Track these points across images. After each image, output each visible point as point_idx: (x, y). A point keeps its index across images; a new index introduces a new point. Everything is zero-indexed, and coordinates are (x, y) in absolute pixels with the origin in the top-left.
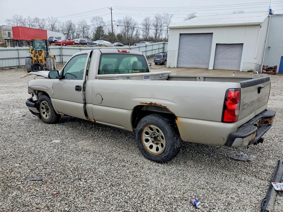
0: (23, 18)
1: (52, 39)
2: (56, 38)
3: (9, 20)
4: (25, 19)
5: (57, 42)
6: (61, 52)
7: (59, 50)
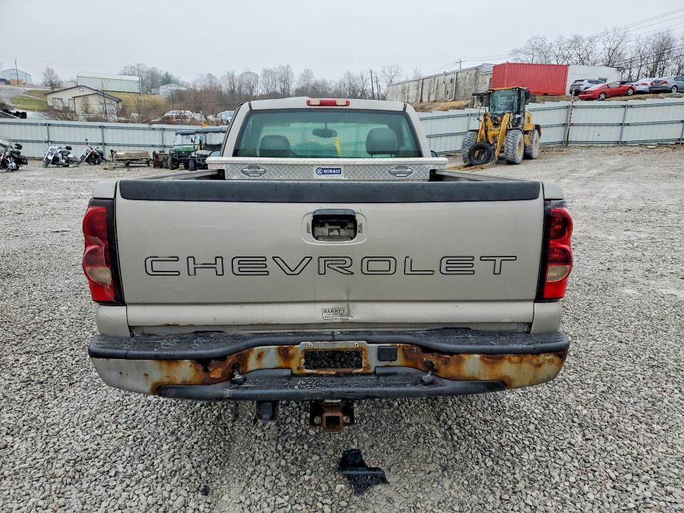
0: (548, 43)
1: (579, 85)
2: (590, 82)
3: (517, 52)
4: (551, 44)
5: (585, 93)
6: (569, 116)
7: (565, 111)
